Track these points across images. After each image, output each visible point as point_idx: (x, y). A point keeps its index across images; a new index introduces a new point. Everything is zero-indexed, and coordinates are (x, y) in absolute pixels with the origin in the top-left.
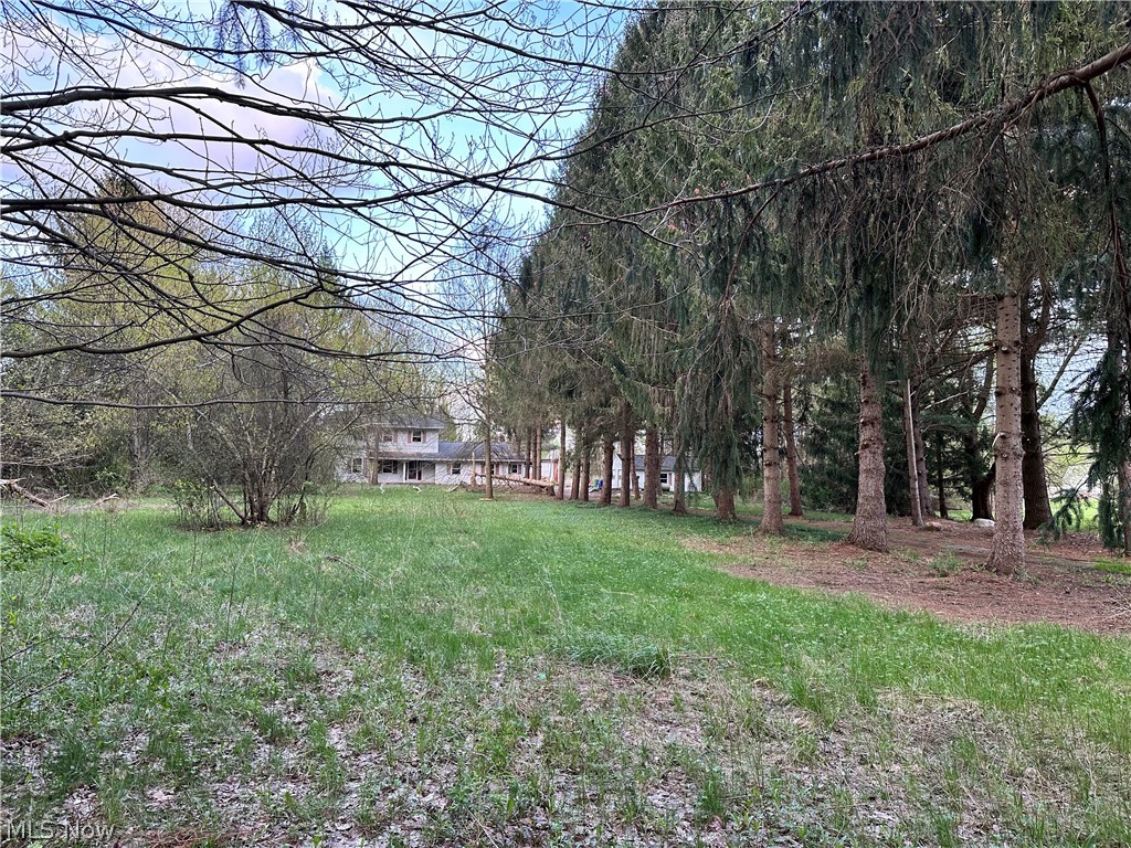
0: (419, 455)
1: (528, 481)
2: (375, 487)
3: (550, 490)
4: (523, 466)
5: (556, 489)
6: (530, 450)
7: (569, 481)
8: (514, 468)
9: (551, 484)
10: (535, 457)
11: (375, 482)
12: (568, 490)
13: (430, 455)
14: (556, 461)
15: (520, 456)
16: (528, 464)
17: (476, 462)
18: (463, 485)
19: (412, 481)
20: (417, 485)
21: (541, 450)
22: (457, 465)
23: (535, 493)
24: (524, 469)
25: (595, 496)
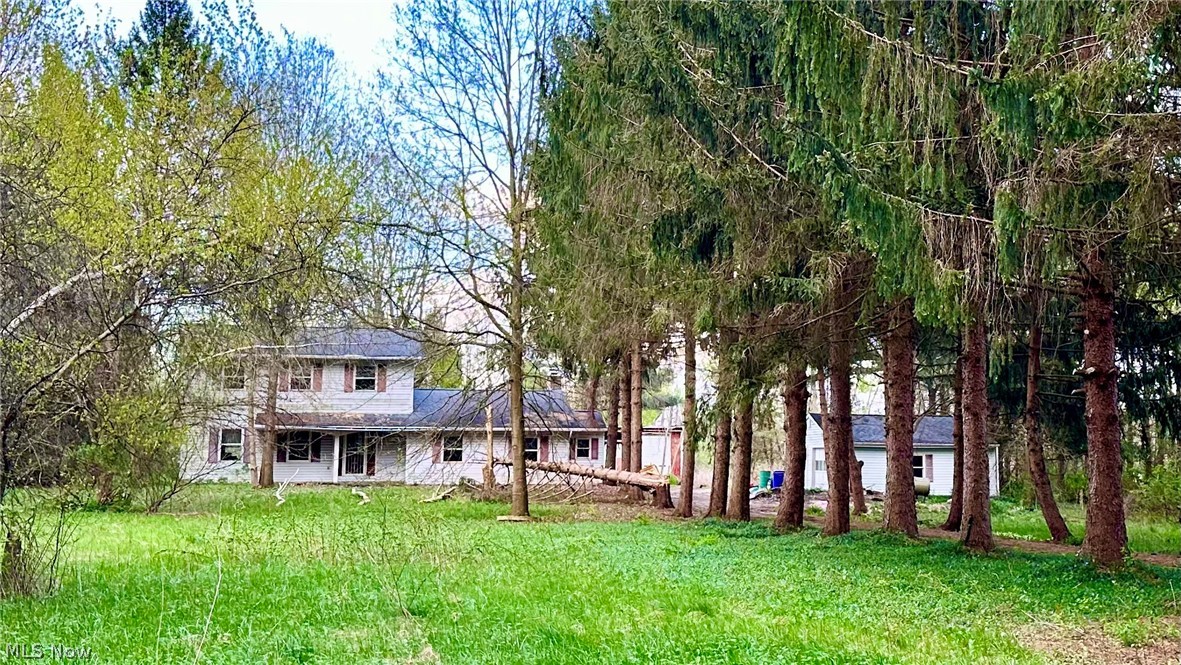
0: (371, 419)
1: (612, 474)
2: (265, 493)
3: (662, 497)
4: (602, 441)
5: (676, 492)
6: (616, 406)
7: (705, 475)
8: (581, 445)
9: (664, 482)
10: (628, 420)
11: (267, 481)
12: (703, 496)
13: (394, 418)
14: (676, 433)
15: (594, 420)
16: (614, 438)
17: (496, 435)
18: (466, 486)
19: (351, 478)
20: (362, 486)
21: (641, 405)
22: (454, 439)
23: (628, 503)
24: (603, 448)
25: (768, 507)
